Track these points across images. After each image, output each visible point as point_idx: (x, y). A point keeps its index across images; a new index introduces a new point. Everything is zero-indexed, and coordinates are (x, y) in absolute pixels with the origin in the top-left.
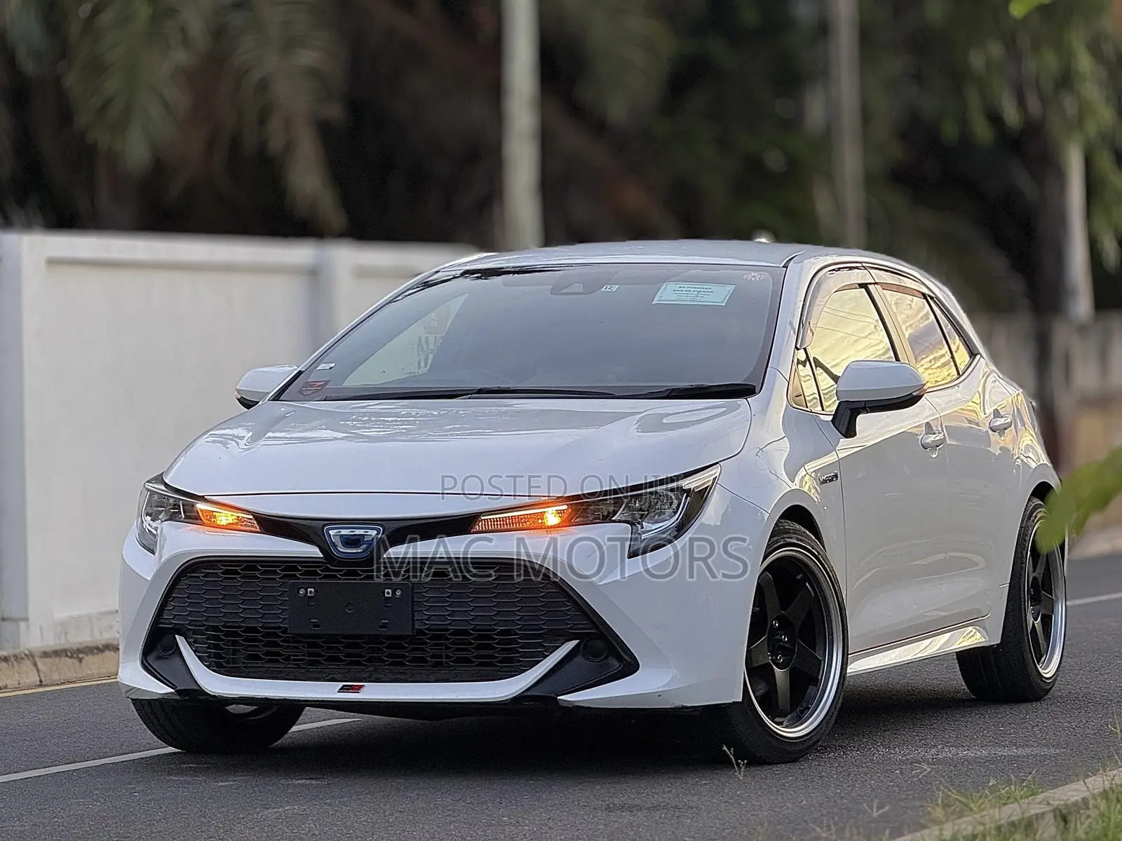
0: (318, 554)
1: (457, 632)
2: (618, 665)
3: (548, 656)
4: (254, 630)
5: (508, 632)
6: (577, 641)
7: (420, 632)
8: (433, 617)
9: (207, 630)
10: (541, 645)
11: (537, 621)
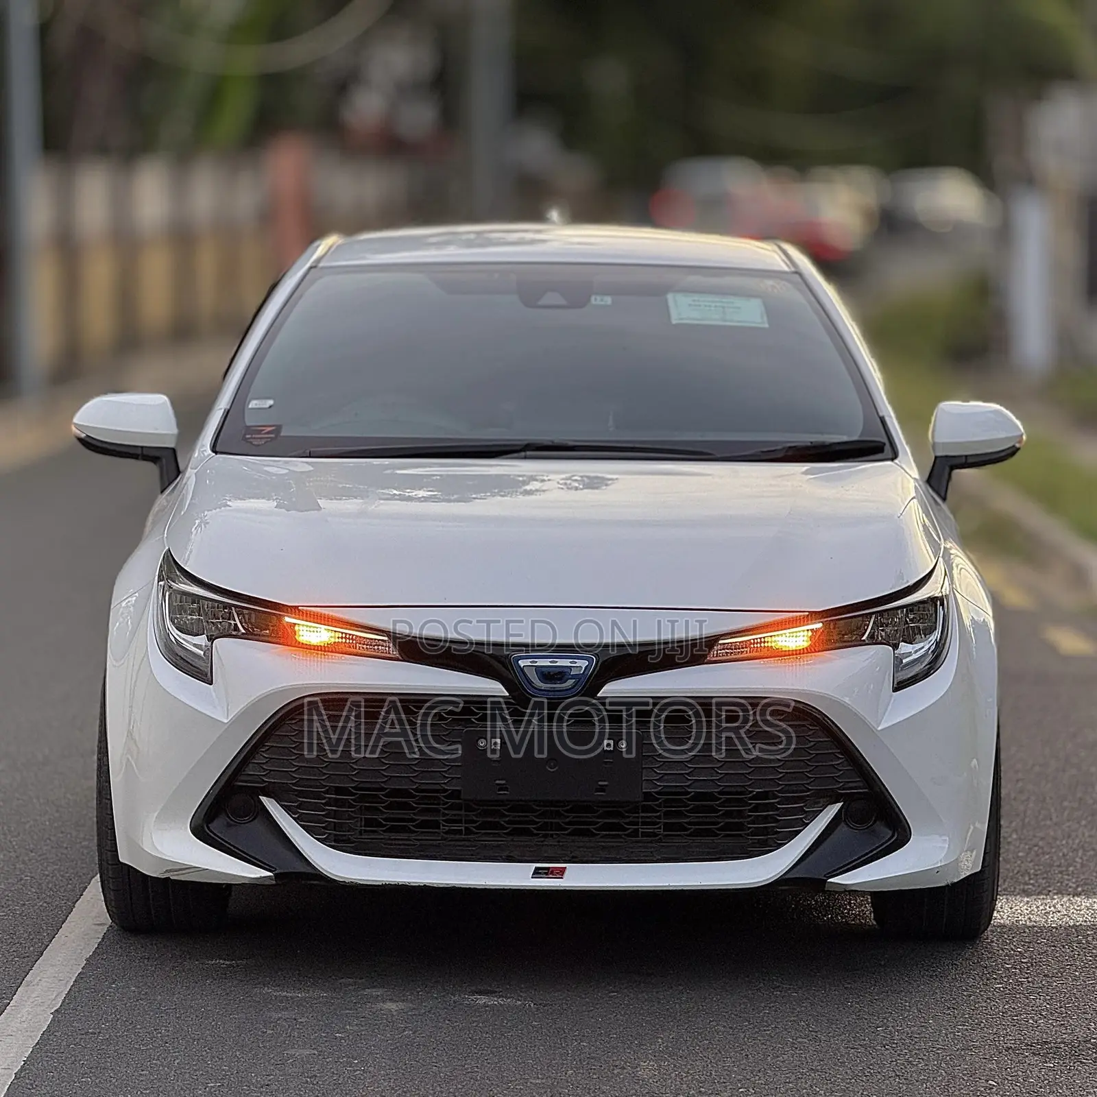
0: (503, 692)
1: (698, 797)
2: (890, 833)
3: (808, 824)
4: (405, 793)
5: (765, 795)
6: (840, 804)
7: (648, 796)
8: (666, 777)
9: (327, 792)
10: (801, 810)
11: (803, 779)
